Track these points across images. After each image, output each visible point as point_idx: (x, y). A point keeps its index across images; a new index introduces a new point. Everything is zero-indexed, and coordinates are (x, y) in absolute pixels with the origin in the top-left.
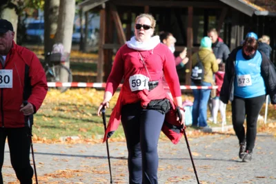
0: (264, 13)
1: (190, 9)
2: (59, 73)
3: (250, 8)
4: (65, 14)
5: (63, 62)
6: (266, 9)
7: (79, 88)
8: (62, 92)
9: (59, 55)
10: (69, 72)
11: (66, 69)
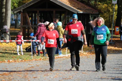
0: (81, 12)
1: (54, 12)
2: (6, 36)
3: (76, 11)
4: (7, 14)
5: (7, 32)
6: (82, 11)
7: (12, 42)
8: (7, 43)
9: (6, 29)
10: (9, 36)
11: (8, 35)
